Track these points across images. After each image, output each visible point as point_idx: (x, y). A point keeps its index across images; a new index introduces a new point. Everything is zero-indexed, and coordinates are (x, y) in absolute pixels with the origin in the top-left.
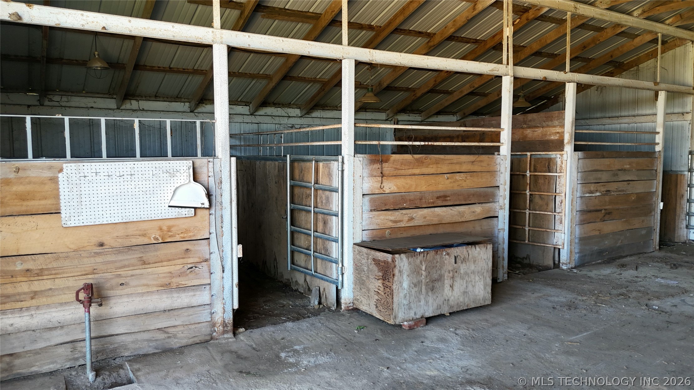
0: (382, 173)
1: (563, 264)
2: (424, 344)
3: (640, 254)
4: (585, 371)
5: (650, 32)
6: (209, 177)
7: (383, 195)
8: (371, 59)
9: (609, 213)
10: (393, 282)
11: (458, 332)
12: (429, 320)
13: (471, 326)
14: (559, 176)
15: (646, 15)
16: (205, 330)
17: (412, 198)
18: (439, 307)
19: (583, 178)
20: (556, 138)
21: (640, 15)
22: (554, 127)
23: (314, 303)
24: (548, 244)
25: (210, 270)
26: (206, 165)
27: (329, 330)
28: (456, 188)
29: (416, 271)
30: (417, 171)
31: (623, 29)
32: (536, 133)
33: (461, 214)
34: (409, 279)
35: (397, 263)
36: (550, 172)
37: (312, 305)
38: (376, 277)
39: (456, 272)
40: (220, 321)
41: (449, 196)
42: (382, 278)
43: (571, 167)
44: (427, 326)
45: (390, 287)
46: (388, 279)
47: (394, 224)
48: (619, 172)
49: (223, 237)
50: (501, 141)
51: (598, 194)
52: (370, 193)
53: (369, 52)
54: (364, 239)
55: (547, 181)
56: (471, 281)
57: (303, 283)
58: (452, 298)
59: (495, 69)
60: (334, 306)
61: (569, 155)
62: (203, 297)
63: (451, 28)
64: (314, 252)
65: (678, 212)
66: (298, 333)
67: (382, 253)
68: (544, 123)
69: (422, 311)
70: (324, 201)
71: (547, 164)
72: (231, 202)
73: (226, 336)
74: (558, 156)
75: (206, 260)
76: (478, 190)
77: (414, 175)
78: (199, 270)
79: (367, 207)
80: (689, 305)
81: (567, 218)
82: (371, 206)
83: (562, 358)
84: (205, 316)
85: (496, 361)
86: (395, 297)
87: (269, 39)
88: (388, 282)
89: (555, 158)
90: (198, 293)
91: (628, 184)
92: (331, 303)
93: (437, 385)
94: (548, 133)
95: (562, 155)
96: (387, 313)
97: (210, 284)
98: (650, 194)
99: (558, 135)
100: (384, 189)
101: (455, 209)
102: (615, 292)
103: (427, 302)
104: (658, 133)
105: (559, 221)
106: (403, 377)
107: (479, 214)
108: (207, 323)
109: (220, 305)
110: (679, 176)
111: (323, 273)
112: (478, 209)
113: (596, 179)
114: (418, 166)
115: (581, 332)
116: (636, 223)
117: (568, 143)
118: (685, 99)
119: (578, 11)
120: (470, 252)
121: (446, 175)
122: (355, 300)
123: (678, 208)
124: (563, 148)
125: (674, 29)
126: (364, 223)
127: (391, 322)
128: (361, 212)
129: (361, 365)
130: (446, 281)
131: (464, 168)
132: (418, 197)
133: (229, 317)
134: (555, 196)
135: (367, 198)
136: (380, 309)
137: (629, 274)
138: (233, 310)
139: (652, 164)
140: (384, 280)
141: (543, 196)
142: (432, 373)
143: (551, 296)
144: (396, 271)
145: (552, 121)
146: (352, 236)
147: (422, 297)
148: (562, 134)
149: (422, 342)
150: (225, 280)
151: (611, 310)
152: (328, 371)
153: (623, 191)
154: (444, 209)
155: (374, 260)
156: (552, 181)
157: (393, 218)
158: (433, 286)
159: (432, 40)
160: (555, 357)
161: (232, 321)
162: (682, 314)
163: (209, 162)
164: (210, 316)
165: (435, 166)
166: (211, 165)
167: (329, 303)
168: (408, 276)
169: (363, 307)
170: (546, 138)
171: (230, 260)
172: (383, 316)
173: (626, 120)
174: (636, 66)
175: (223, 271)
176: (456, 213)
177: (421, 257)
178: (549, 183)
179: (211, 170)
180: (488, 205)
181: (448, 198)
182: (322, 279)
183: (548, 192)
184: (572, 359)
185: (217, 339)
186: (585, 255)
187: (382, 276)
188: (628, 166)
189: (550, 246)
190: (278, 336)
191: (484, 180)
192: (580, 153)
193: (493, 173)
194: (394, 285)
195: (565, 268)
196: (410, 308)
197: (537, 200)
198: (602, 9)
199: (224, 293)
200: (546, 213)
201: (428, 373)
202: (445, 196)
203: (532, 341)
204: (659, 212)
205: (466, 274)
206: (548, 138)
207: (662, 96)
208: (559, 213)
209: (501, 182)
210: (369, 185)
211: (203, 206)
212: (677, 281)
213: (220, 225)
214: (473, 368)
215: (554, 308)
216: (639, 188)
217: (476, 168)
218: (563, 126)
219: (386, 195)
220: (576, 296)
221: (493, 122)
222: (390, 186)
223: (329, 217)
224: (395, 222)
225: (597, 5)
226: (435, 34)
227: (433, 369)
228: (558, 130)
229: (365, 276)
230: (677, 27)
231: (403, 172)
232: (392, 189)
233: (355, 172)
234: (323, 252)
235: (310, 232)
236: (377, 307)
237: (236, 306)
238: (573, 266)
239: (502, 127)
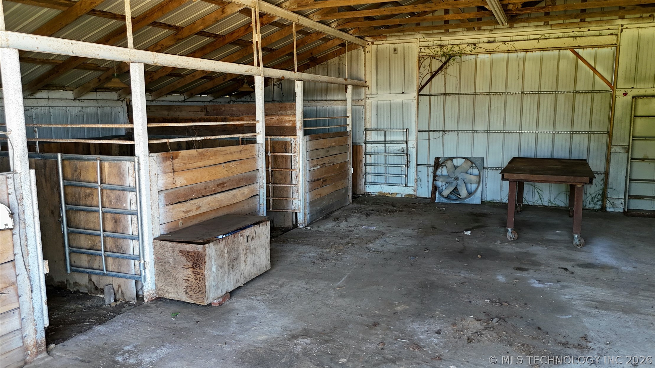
0: (173, 169)
1: (300, 224)
2: (239, 315)
3: (342, 207)
4: (359, 307)
5: (339, 39)
6: (9, 194)
7: (176, 189)
8: (155, 61)
9: (325, 181)
10: (205, 269)
11: (258, 298)
12: (231, 294)
13: (265, 291)
14: (294, 156)
15: (340, 28)
16: (18, 356)
17: (199, 188)
18: (238, 281)
19: (310, 156)
20: (290, 125)
21: (336, 27)
22: (288, 115)
23: (110, 301)
24: (288, 210)
25: (17, 293)
26: (5, 182)
27: (146, 324)
28: (231, 175)
29: (221, 255)
30: (200, 164)
31: (324, 36)
32: (273, 121)
33: (235, 197)
34: (216, 263)
35: (207, 252)
36: (286, 152)
37: (107, 303)
38: (184, 267)
39: (248, 249)
40: (32, 343)
41: (226, 183)
42: (192, 266)
43: (302, 148)
44: (231, 299)
45: (202, 273)
46: (199, 267)
47: (186, 214)
48: (330, 149)
49: (29, 256)
50: (257, 131)
51: (319, 167)
52: (165, 188)
53: (153, 55)
54: (162, 233)
55: (284, 159)
56: (258, 254)
57: (87, 283)
58: (246, 271)
59: (249, 70)
60: (134, 299)
61: (301, 139)
62: (14, 323)
63: (200, 25)
64: (105, 251)
65: (358, 173)
66: (116, 334)
67: (191, 245)
68: (279, 112)
69: (226, 288)
70: (113, 201)
71: (284, 146)
72: (34, 218)
73: (40, 356)
74: (293, 140)
75: (13, 284)
76: (245, 174)
77: (199, 167)
78: (6, 296)
79: (163, 202)
80: (390, 244)
81: (301, 189)
82: (166, 201)
83: (340, 301)
84: (16, 343)
85: (301, 315)
86: (206, 281)
87: (58, 41)
88: (199, 269)
89: (290, 141)
90: (7, 320)
91: (335, 157)
92: (131, 298)
93: (272, 346)
94: (283, 121)
95: (295, 139)
96: (199, 296)
97: (19, 308)
98: (346, 163)
99: (291, 123)
100: (176, 184)
101: (230, 193)
102: (343, 241)
103: (229, 279)
104: (348, 117)
105: (296, 191)
106: (242, 347)
107: (246, 195)
108: (19, 349)
109: (31, 327)
110: (358, 147)
111: (116, 271)
112: (246, 190)
113: (317, 156)
114: (201, 159)
115: (341, 278)
116: (340, 185)
117: (300, 129)
118: (360, 90)
119: (299, 22)
120: (256, 230)
121: (223, 165)
122: (159, 290)
123: (358, 169)
124: (296, 133)
125: (355, 37)
126: (161, 218)
127: (205, 303)
128: (158, 208)
129: (201, 347)
130: (242, 259)
131: (235, 157)
132: (203, 187)
133: (42, 336)
134: (292, 171)
135: (162, 194)
136: (190, 294)
137: (344, 225)
138: (45, 328)
139: (346, 140)
140: (194, 268)
141: (282, 172)
142: (262, 338)
143: (306, 253)
144: (207, 259)
145: (285, 110)
146: (152, 232)
147: (226, 276)
148: (294, 122)
149: (237, 314)
150: (34, 300)
151: (349, 256)
152: (176, 361)
153: (332, 162)
154: (222, 194)
155: (181, 251)
156: (289, 160)
157: (185, 209)
158: (233, 265)
159: (180, 33)
160: (336, 302)
161: (45, 340)
162: (389, 251)
163: (8, 178)
164: (21, 341)
165: (214, 157)
166: (10, 181)
167: (126, 298)
168: (215, 260)
169: (170, 295)
170: (282, 125)
171: (37, 278)
172: (195, 299)
173: (320, 103)
174: (325, 61)
175: (32, 292)
176: (231, 196)
177: (224, 243)
178: (286, 161)
179: (11, 186)
180: (252, 186)
181: (225, 185)
182: (118, 277)
183: (285, 169)
184: (347, 300)
185: (31, 363)
186: (313, 215)
187: (192, 265)
188: (334, 144)
189: (290, 211)
190: (99, 342)
191: (249, 166)
192: (307, 136)
193: (253, 158)
194: (206, 271)
195: (302, 227)
196: (218, 288)
197: (277, 175)
198: (314, 21)
199: (35, 314)
200: (286, 185)
201: (259, 338)
202: (223, 183)
203: (314, 293)
204: (351, 174)
205: (255, 249)
206: (283, 124)
207: (350, 88)
208: (295, 185)
209: (260, 166)
210: (162, 181)
211: (7, 227)
212: (374, 226)
213: (25, 244)
214: (288, 325)
215: (313, 262)
216: (340, 159)
217: (243, 157)
218: (295, 115)
219: (178, 189)
220: (321, 250)
221: (233, 108)
222: (181, 180)
223: (121, 216)
224: (186, 212)
225: (310, 17)
226: (183, 28)
227: (261, 335)
228: (291, 118)
229: (171, 268)
230: (356, 36)
231: (190, 166)
232: (182, 183)
233: (151, 171)
234: (115, 250)
235: (99, 232)
236: (187, 293)
237: (47, 324)
238: (307, 224)
239: (257, 120)
